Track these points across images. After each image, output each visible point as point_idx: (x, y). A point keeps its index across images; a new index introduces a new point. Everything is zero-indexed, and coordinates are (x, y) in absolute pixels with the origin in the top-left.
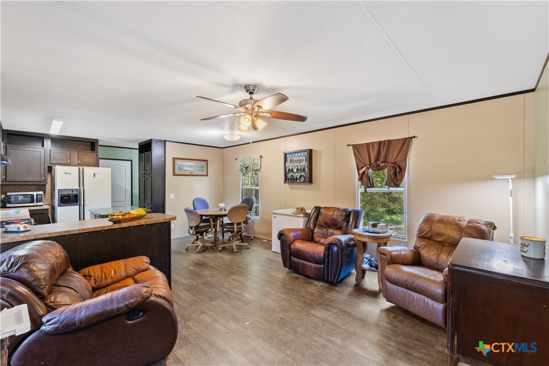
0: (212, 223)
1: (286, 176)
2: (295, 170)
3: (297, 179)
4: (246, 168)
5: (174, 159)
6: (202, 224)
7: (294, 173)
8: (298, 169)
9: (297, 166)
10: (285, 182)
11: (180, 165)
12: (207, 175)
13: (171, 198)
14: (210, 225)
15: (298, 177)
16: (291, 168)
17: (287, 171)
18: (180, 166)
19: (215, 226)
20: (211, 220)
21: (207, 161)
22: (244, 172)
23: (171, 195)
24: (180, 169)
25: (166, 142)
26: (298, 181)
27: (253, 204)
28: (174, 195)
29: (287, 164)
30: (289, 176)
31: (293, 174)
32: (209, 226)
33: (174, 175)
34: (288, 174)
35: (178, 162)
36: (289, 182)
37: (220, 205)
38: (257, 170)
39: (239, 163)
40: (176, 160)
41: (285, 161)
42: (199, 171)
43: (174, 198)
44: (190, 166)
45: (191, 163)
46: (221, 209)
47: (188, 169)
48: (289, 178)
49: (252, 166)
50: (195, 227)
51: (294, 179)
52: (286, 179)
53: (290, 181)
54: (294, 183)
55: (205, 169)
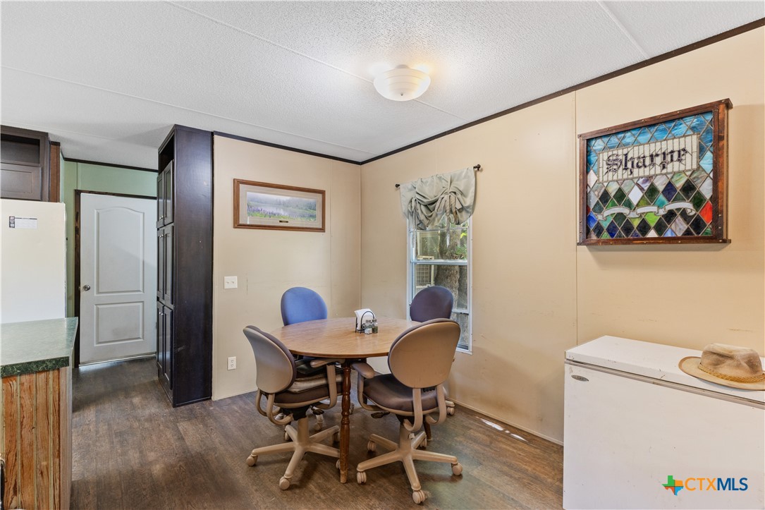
0: (333, 379)
1: (587, 217)
2: (635, 195)
3: (644, 227)
4: (426, 206)
5: (237, 183)
6: (300, 386)
7: (629, 204)
8: (651, 192)
9: (649, 178)
10: (585, 240)
11: (252, 200)
12: (322, 230)
13: (227, 286)
14: (327, 386)
15: (653, 221)
16: (613, 189)
17: (594, 200)
18: (252, 203)
19: (343, 389)
20: (331, 369)
21: (322, 192)
22: (422, 217)
23: (227, 278)
24: (252, 210)
25: (215, 136)
26: (652, 234)
27: (450, 307)
28: (235, 278)
29: (592, 178)
30: (605, 217)
31: (625, 211)
32: (323, 392)
33: (238, 225)
34: (600, 211)
35: (247, 193)
36: (606, 242)
37: (360, 313)
38: (462, 209)
39: (406, 195)
40: (241, 186)
41: (587, 165)
42: (304, 216)
43: (236, 286)
44: (279, 204)
45: (284, 197)
46: (362, 329)
47: (275, 211)
48: (605, 225)
49: (446, 197)
50: (277, 394)
51: (628, 228)
52: (590, 231)
53: (605, 236)
54: (629, 242)
55: (318, 213)
